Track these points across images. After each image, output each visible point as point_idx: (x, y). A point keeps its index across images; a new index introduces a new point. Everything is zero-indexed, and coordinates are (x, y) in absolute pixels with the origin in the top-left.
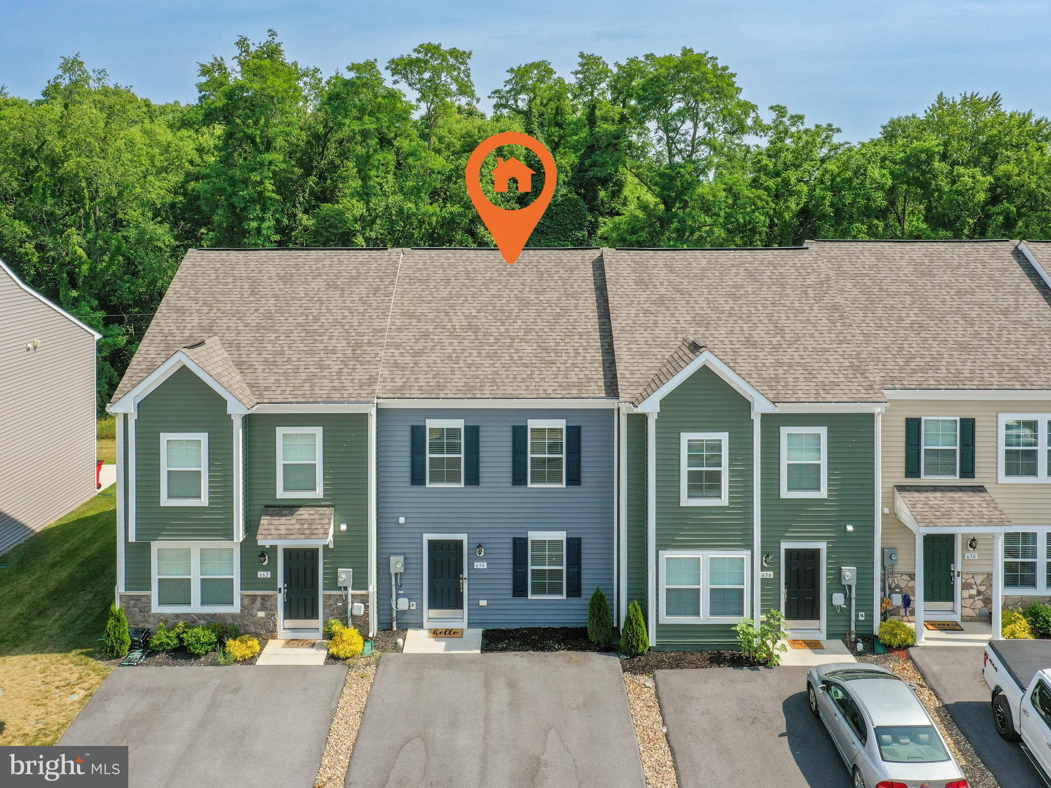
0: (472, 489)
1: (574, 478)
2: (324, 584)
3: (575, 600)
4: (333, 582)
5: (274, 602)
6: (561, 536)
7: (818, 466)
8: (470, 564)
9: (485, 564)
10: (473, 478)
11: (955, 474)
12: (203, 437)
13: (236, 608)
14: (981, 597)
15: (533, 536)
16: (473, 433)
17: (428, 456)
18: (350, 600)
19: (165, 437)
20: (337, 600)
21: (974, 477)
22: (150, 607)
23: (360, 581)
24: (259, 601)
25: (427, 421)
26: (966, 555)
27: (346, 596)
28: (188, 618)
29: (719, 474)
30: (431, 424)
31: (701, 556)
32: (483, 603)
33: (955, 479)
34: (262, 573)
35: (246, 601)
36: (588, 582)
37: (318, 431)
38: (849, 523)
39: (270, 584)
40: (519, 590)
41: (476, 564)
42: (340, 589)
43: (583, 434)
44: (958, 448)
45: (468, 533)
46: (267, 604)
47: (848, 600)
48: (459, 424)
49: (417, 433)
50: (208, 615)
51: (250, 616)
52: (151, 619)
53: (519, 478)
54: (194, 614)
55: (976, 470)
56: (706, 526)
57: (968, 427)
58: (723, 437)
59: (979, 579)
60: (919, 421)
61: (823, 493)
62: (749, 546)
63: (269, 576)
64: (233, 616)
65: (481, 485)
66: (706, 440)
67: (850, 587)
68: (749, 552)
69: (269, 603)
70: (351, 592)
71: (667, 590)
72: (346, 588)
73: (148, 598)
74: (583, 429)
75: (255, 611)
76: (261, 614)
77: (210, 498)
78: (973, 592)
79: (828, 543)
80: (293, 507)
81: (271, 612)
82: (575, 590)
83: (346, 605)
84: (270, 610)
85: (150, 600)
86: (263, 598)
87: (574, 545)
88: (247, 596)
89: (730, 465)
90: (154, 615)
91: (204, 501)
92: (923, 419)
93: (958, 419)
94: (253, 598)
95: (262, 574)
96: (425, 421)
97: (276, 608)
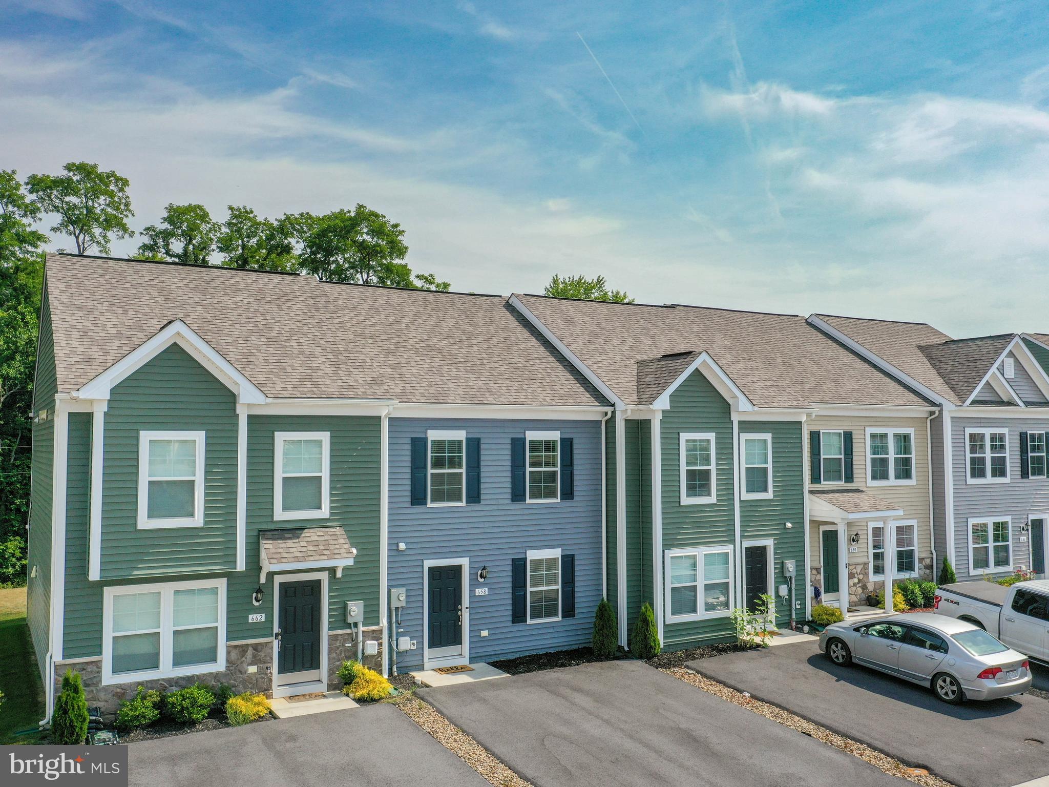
0: (474, 507)
1: (568, 494)
2: (330, 623)
3: (570, 621)
4: (341, 618)
5: (270, 651)
6: (556, 553)
7: (765, 469)
8: (472, 591)
9: (487, 589)
10: (474, 496)
11: (840, 479)
12: (199, 437)
13: (220, 666)
14: (860, 585)
15: (533, 555)
16: (474, 445)
17: (430, 471)
18: (360, 638)
19: (146, 437)
20: (345, 641)
21: (853, 482)
22: (101, 677)
23: (371, 615)
24: (250, 652)
25: (429, 432)
26: (850, 549)
27: (356, 633)
28: (154, 685)
29: (708, 472)
30: (433, 435)
31: (697, 553)
32: (485, 633)
33: (840, 484)
34: (255, 616)
35: (234, 655)
36: (581, 600)
37: (324, 437)
38: (788, 520)
39: (264, 629)
40: (518, 616)
41: (477, 590)
42: (349, 626)
43: (575, 446)
44: (842, 456)
45: (470, 557)
46: (259, 655)
47: (790, 590)
48: (460, 435)
49: (418, 445)
50: (182, 678)
51: (238, 673)
52: (102, 695)
53: (517, 495)
54: (163, 680)
55: (855, 476)
56: (701, 524)
57: (848, 437)
58: (711, 436)
59: (859, 568)
60: (818, 433)
61: (769, 495)
62: (733, 541)
63: (263, 619)
64: (216, 676)
65: (482, 502)
66: (700, 441)
67: (791, 578)
68: (732, 547)
69: (262, 654)
70: (361, 628)
71: (672, 589)
72: (356, 625)
73: (98, 664)
74: (575, 441)
75: (245, 665)
76: (253, 669)
77: (206, 515)
78: (856, 580)
79: (775, 539)
80: (297, 529)
81: (266, 665)
82: (569, 611)
83: (355, 645)
84: (264, 663)
85: (100, 668)
86: (256, 647)
87: (569, 562)
88: (235, 647)
89: (717, 464)
90: (106, 688)
91: (198, 520)
92: (822, 431)
93: (842, 432)
94: (243, 649)
95: (253, 618)
96: (426, 433)
97: (272, 659)
